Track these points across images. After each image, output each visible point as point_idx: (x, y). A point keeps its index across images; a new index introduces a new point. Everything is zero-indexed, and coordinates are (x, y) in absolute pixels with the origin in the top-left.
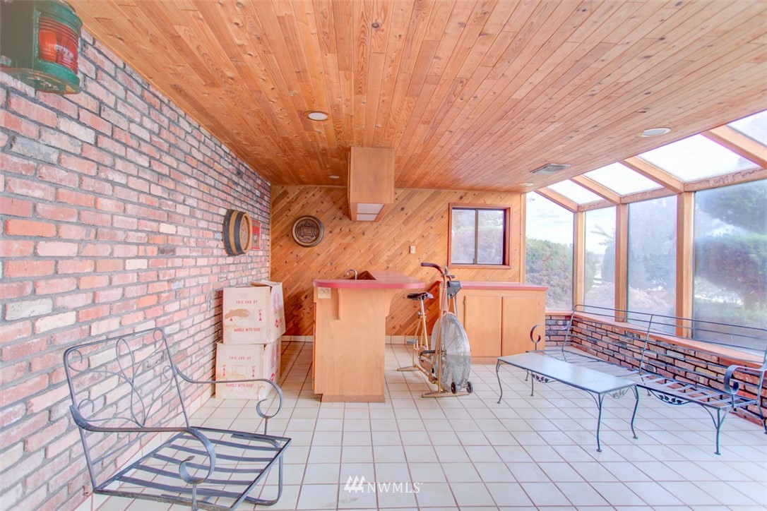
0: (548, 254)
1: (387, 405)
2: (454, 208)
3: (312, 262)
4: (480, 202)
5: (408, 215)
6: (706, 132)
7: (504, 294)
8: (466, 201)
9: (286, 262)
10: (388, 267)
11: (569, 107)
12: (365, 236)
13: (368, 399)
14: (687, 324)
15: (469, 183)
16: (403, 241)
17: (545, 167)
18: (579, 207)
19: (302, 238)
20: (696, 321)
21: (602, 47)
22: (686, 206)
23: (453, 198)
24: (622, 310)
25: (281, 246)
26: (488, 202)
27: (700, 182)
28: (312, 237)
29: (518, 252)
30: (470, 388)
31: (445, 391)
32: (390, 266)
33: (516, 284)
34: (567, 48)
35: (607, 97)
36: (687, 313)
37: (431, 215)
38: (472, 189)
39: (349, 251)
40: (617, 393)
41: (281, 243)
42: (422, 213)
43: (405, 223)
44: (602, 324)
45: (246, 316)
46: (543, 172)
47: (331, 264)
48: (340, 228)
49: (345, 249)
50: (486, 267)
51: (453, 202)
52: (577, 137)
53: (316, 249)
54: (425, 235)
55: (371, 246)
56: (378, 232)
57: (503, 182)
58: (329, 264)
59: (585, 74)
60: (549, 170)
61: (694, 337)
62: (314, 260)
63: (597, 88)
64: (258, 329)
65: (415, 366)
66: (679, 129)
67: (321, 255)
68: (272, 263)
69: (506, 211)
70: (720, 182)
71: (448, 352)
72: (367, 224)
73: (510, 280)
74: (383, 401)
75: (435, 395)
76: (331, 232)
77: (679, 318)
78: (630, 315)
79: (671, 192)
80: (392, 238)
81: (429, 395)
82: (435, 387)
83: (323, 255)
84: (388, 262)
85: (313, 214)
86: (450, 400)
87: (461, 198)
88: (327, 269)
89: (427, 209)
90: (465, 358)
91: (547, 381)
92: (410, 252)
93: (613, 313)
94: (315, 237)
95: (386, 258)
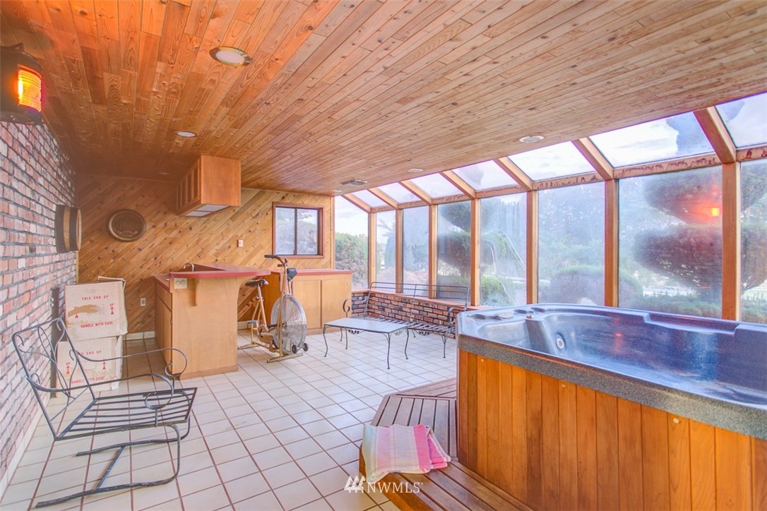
0: (349, 245)
1: (241, 372)
2: (277, 207)
3: (132, 258)
4: (299, 202)
5: (236, 211)
6: (441, 173)
7: (322, 277)
8: (287, 201)
9: (99, 259)
10: (217, 260)
11: (371, 154)
12: (193, 232)
13: (223, 371)
14: (434, 288)
15: (291, 188)
16: (231, 235)
17: (352, 181)
18: (371, 209)
19: (121, 233)
20: (438, 286)
21: (390, 133)
22: (433, 213)
23: (277, 198)
24: (400, 284)
25: (91, 241)
26: (306, 203)
27: (439, 199)
28: (134, 231)
29: (329, 244)
30: (306, 348)
31: (285, 355)
32: (219, 258)
33: (328, 270)
34: (373, 130)
35: (391, 152)
36: (434, 282)
37: (256, 212)
38: (293, 191)
39: (175, 246)
40: (398, 332)
41: (93, 238)
42: (249, 210)
43: (232, 218)
44: (387, 295)
45: (95, 311)
46: (350, 185)
47: (156, 259)
48: (164, 222)
49: (170, 243)
50: (304, 257)
51: (276, 201)
52: (374, 168)
53: (137, 244)
54: (252, 230)
55: (198, 241)
56: (206, 227)
57: (319, 189)
58: (153, 259)
59: (381, 141)
60: (354, 184)
61: (438, 297)
62: (134, 256)
63: (387, 148)
64: (111, 323)
65: (253, 343)
66: (427, 171)
67: (143, 251)
68: (80, 260)
69: (320, 211)
70: (448, 200)
71: (288, 324)
72: (194, 220)
73: (323, 267)
74: (237, 370)
75: (278, 359)
76: (154, 226)
77: (430, 285)
78: (405, 286)
79: (425, 204)
80: (220, 233)
81: (272, 360)
82: (277, 355)
83: (146, 251)
84: (216, 255)
85: (133, 208)
86: (291, 361)
87: (283, 198)
88: (150, 264)
89: (252, 207)
90: (302, 326)
91: (358, 332)
92: (238, 246)
93: (394, 286)
94: (136, 232)
95: (214, 251)
